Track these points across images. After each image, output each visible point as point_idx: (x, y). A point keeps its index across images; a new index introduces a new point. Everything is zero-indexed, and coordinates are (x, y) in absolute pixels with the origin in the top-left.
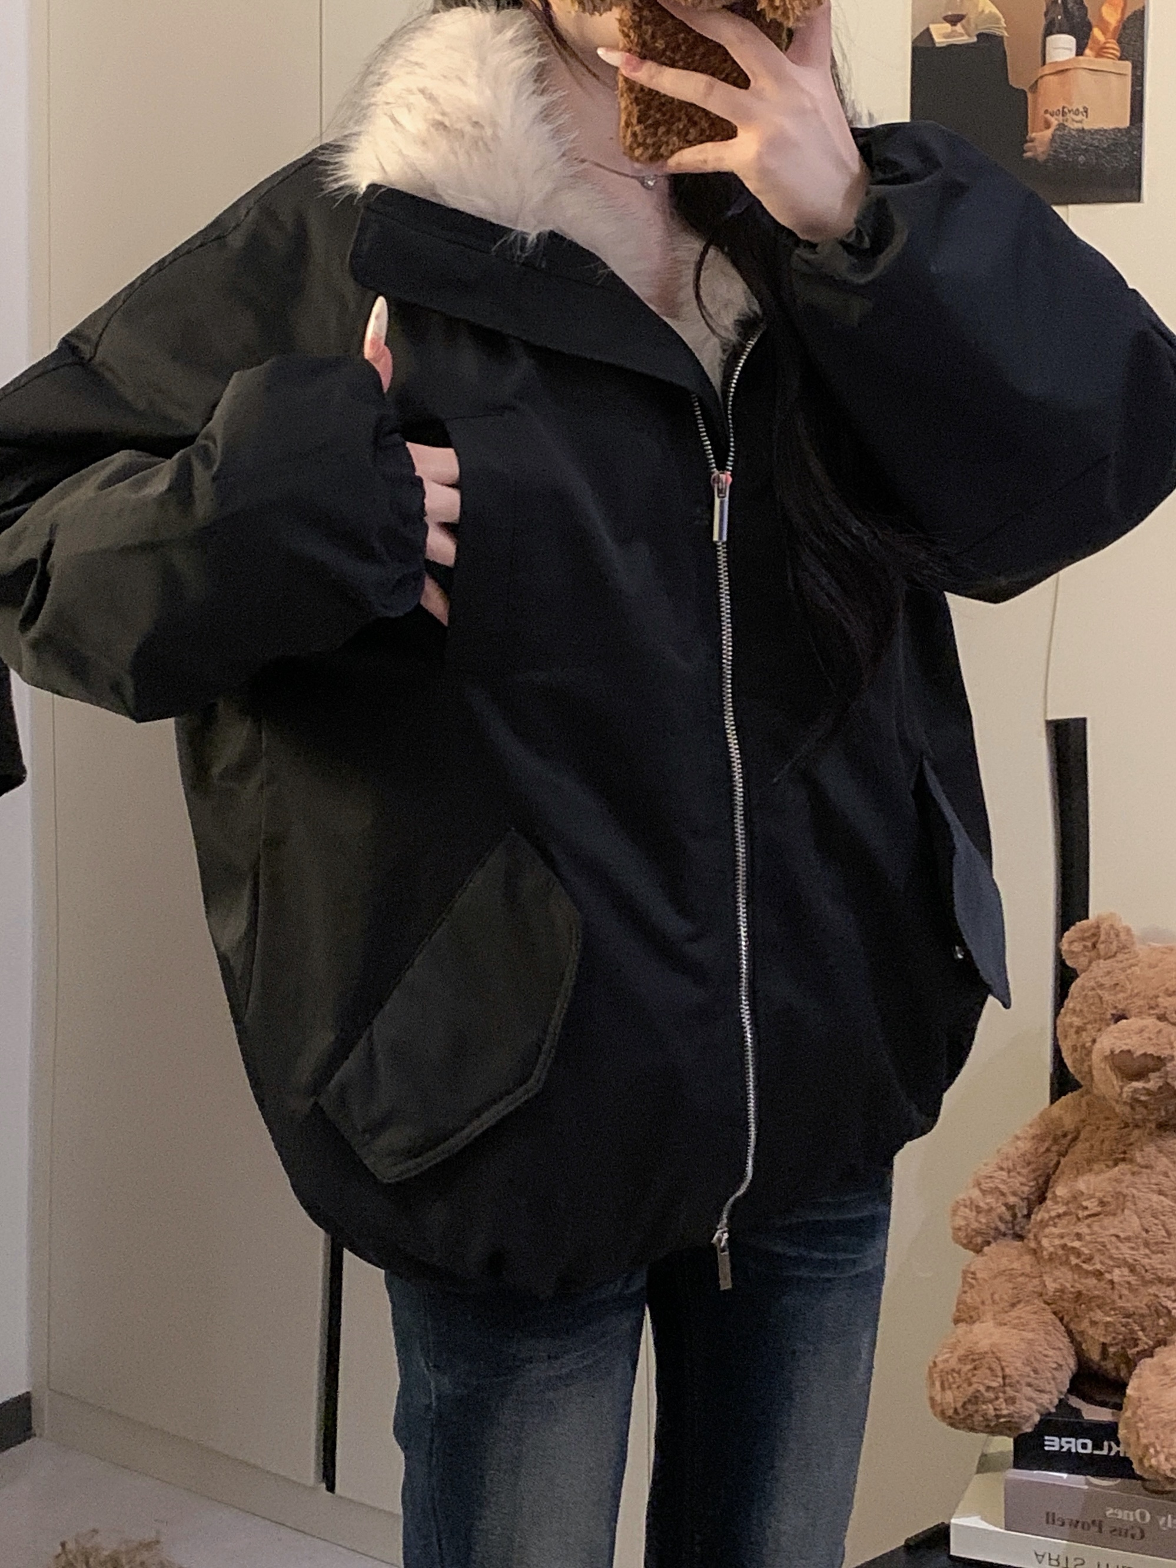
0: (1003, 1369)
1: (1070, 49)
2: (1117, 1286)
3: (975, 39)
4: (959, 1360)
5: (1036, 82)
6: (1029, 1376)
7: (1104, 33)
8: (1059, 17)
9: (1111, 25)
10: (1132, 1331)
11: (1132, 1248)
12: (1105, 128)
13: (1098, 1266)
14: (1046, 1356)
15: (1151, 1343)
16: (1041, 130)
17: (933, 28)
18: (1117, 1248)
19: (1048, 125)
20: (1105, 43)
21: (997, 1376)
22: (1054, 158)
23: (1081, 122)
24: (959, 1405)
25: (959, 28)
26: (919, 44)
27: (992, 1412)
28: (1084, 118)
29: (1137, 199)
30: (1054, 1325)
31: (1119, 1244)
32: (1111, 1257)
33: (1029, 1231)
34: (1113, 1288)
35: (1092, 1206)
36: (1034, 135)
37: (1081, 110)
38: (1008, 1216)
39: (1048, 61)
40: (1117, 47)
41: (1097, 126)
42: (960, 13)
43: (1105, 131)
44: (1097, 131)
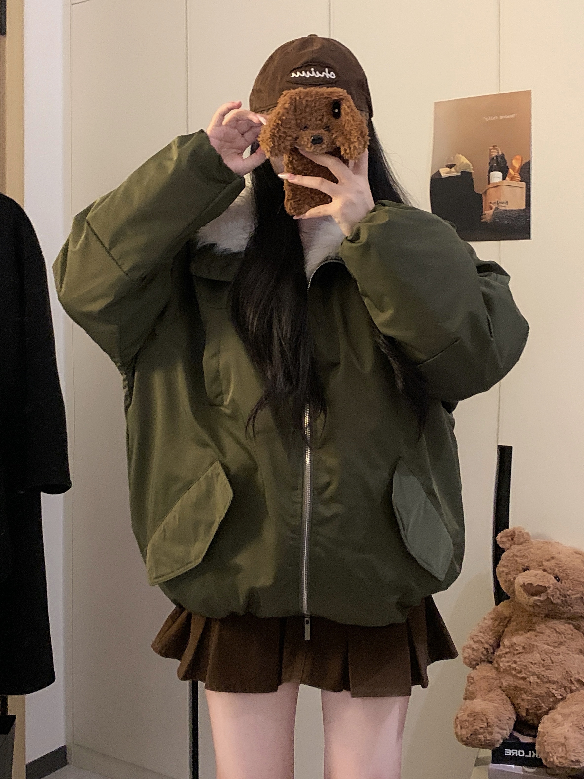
0: (487, 719)
1: (500, 178)
2: (532, 684)
3: (460, 174)
4: (468, 716)
5: (486, 192)
6: (497, 723)
7: (514, 171)
8: (495, 165)
9: (516, 167)
10: (539, 703)
11: (538, 668)
12: (515, 209)
13: (524, 675)
14: (503, 714)
15: (547, 709)
16: (488, 210)
17: (441, 170)
18: (531, 667)
19: (491, 208)
20: (514, 175)
21: (484, 723)
22: (494, 221)
23: (504, 207)
24: (469, 735)
25: (453, 169)
26: (434, 177)
27: (483, 739)
29: (529, 238)
30: (506, 700)
31: (532, 666)
32: (529, 672)
33: (494, 659)
34: (531, 685)
35: (520, 649)
36: (485, 212)
37: (505, 202)
38: (485, 652)
39: (491, 182)
40: (519, 176)
42: (453, 163)
44: (512, 211)
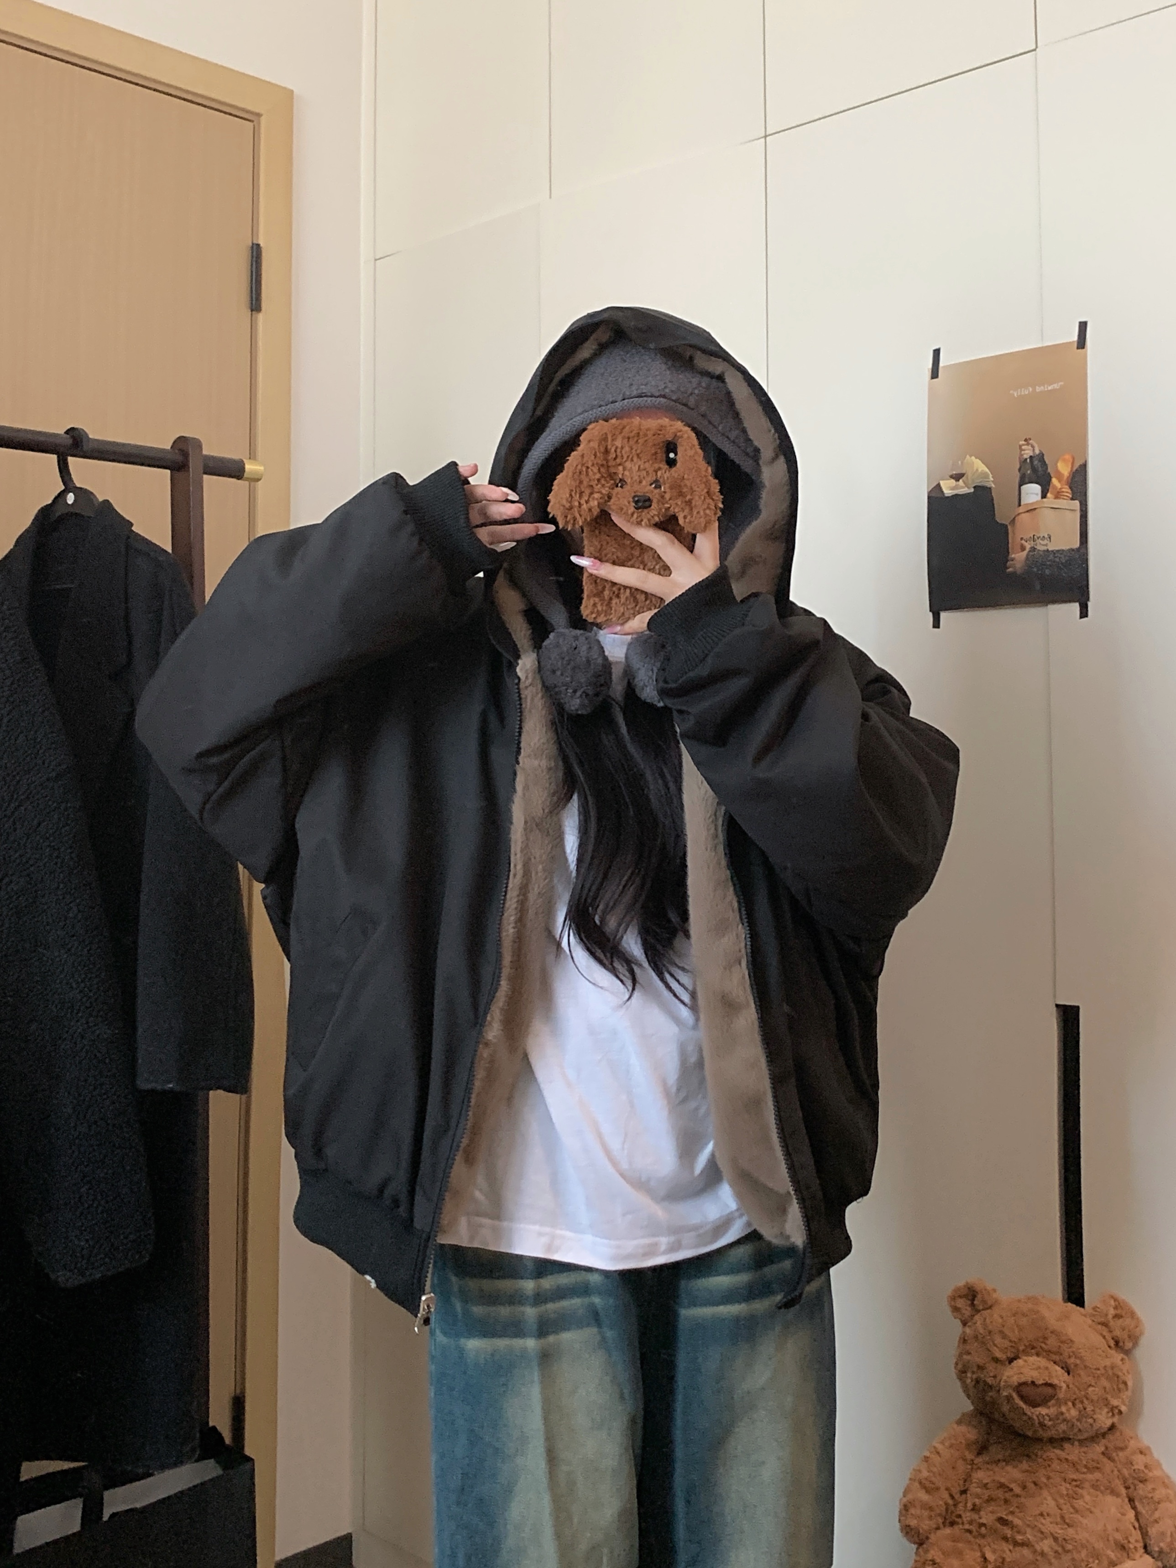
1: (1037, 494)
3: (972, 490)
5: (1014, 519)
7: (1060, 481)
8: (1029, 472)
9: (1063, 475)
12: (1064, 548)
16: (1019, 553)
17: (942, 483)
20: (1060, 489)
22: (1028, 571)
23: (1046, 545)
25: (961, 482)
26: (933, 495)
28: (1048, 542)
29: (1085, 600)
36: (1013, 556)
37: (1046, 536)
39: (1022, 503)
40: (1069, 491)
41: (1057, 549)
42: (959, 472)
43: (1063, 550)
44: (1058, 551)
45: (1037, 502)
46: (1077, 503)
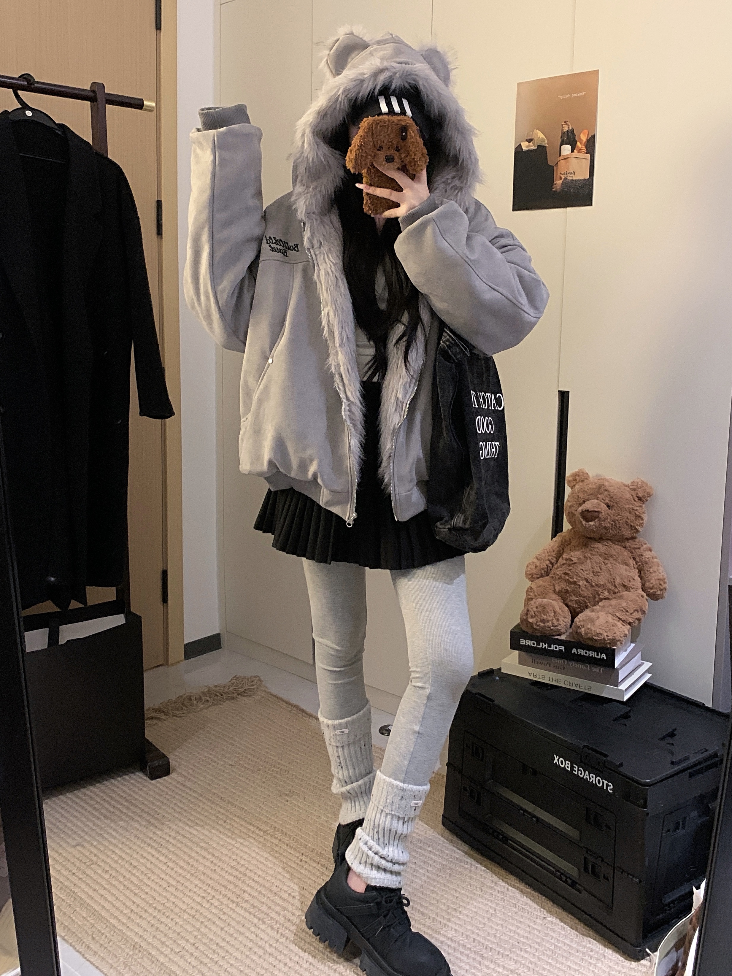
3: (536, 148)
5: (557, 163)
7: (581, 143)
16: (559, 180)
17: (522, 144)
22: (562, 190)
23: (572, 177)
25: (531, 143)
26: (517, 150)
28: (574, 175)
29: (591, 204)
36: (556, 182)
40: (585, 149)
41: (577, 178)
42: (530, 138)
43: (580, 180)
44: (577, 180)
45: (568, 155)
46: (589, 155)
